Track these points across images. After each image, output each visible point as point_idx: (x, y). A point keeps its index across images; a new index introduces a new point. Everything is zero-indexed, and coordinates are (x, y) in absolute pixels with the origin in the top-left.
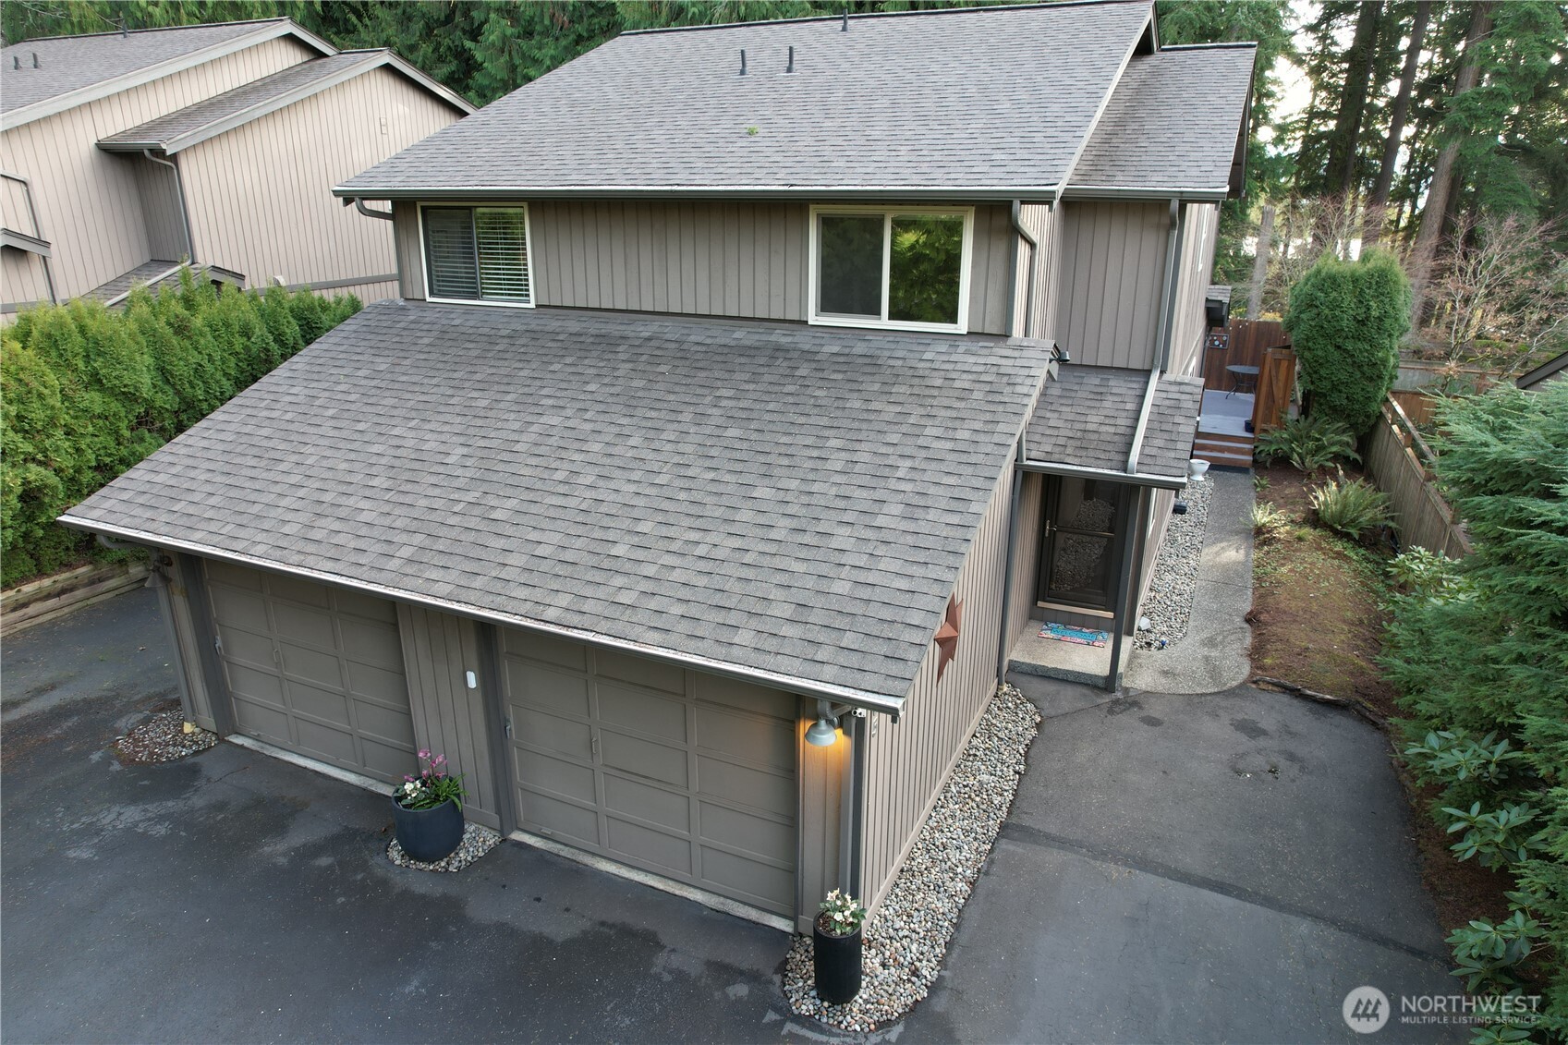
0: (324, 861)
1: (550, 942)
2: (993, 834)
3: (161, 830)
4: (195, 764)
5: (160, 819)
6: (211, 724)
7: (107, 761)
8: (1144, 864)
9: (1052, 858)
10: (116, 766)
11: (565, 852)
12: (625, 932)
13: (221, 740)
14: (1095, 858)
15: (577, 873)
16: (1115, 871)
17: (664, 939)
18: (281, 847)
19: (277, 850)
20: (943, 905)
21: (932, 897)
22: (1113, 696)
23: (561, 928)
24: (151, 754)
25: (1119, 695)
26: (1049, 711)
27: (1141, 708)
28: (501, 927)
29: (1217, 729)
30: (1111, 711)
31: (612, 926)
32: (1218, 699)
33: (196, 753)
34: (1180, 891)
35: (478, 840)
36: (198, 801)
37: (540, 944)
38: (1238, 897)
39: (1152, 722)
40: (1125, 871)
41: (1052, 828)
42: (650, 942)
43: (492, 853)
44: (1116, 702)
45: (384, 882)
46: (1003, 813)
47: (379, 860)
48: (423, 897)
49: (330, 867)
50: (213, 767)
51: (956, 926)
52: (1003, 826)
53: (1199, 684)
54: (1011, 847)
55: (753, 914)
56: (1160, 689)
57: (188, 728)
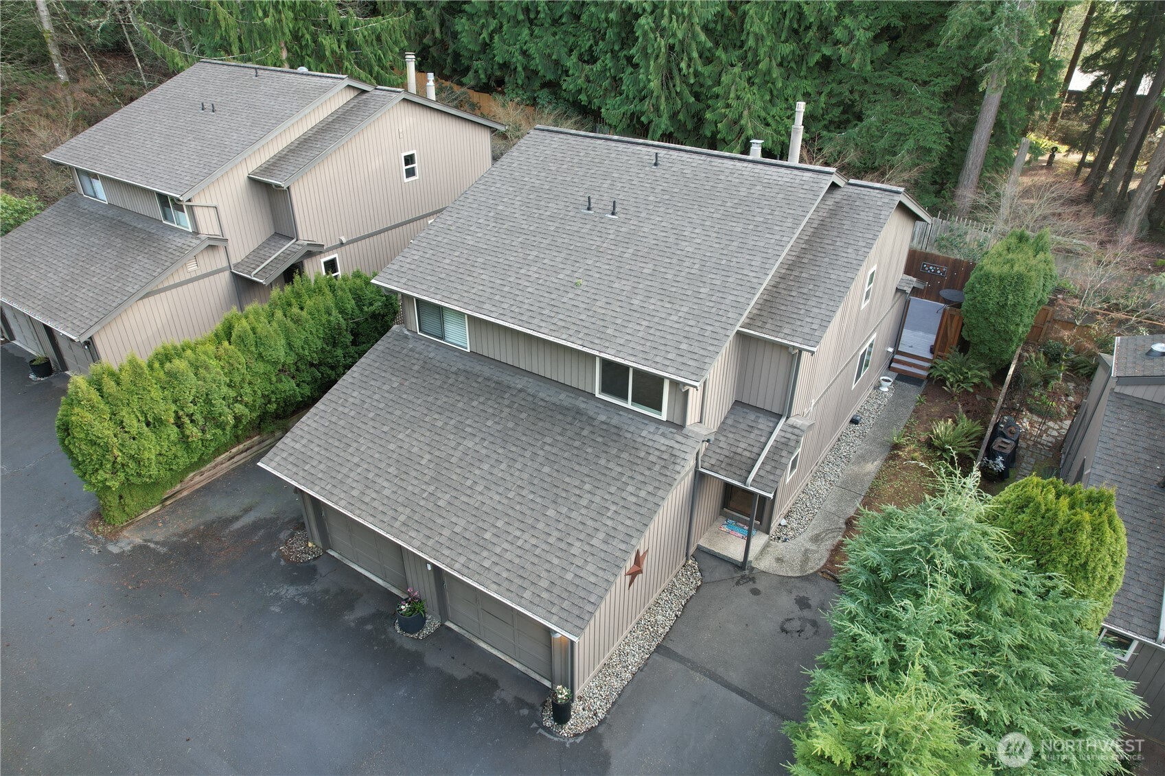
0: (369, 627)
1: (456, 679)
2: (652, 649)
3: (304, 601)
4: (314, 566)
5: (304, 595)
6: (320, 544)
7: (278, 559)
8: (713, 676)
9: (674, 666)
10: (283, 563)
11: (467, 635)
12: (486, 678)
13: (325, 552)
14: (692, 669)
15: (470, 646)
16: (698, 677)
17: (500, 685)
18: (352, 617)
19: (350, 618)
20: (617, 684)
21: (614, 680)
22: (743, 573)
23: (460, 673)
24: (296, 557)
25: (747, 572)
26: (707, 579)
27: (754, 582)
28: (438, 668)
29: (786, 602)
30: (738, 583)
31: (480, 675)
32: (797, 581)
33: (315, 558)
34: (722, 692)
35: (432, 624)
36: (318, 587)
37: (451, 680)
38: (747, 699)
39: (756, 592)
40: (703, 678)
41: (679, 651)
42: (494, 684)
43: (437, 630)
44: (743, 577)
45: (392, 641)
46: (660, 639)
47: (391, 629)
48: (408, 650)
49: (371, 630)
50: (323, 569)
51: (620, 695)
52: (658, 646)
53: (792, 570)
54: (657, 658)
55: (537, 677)
56: (771, 571)
57: (310, 545)
